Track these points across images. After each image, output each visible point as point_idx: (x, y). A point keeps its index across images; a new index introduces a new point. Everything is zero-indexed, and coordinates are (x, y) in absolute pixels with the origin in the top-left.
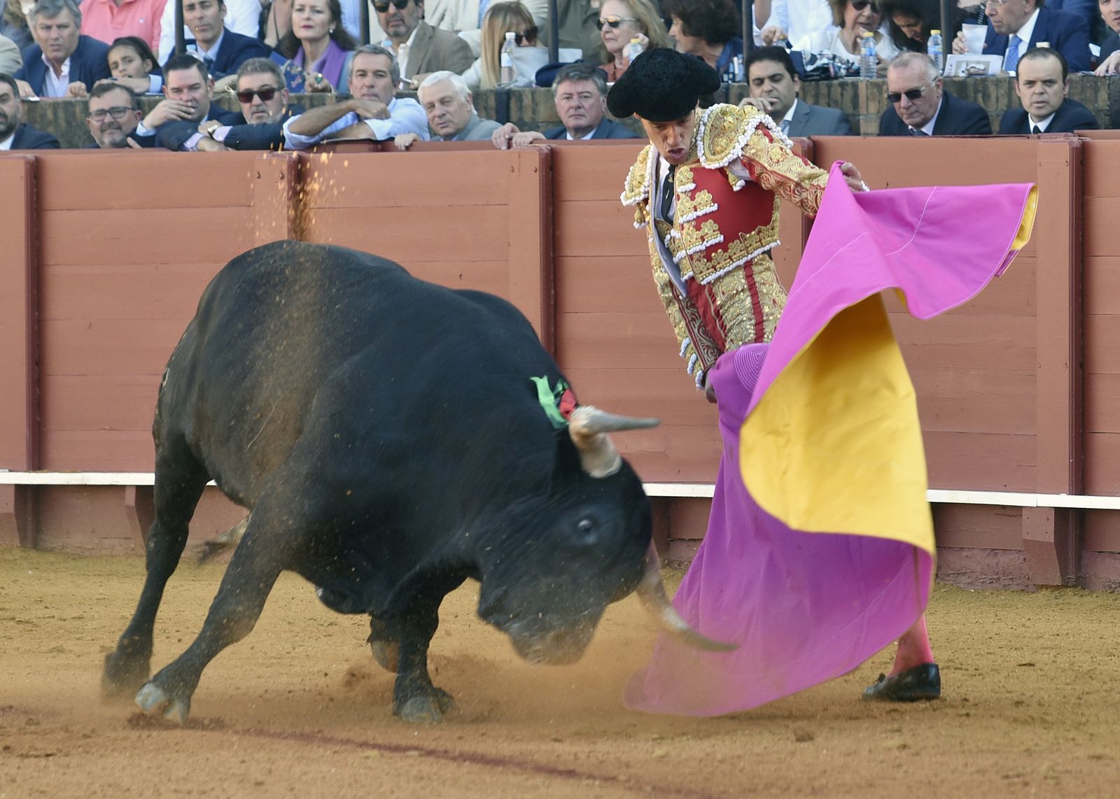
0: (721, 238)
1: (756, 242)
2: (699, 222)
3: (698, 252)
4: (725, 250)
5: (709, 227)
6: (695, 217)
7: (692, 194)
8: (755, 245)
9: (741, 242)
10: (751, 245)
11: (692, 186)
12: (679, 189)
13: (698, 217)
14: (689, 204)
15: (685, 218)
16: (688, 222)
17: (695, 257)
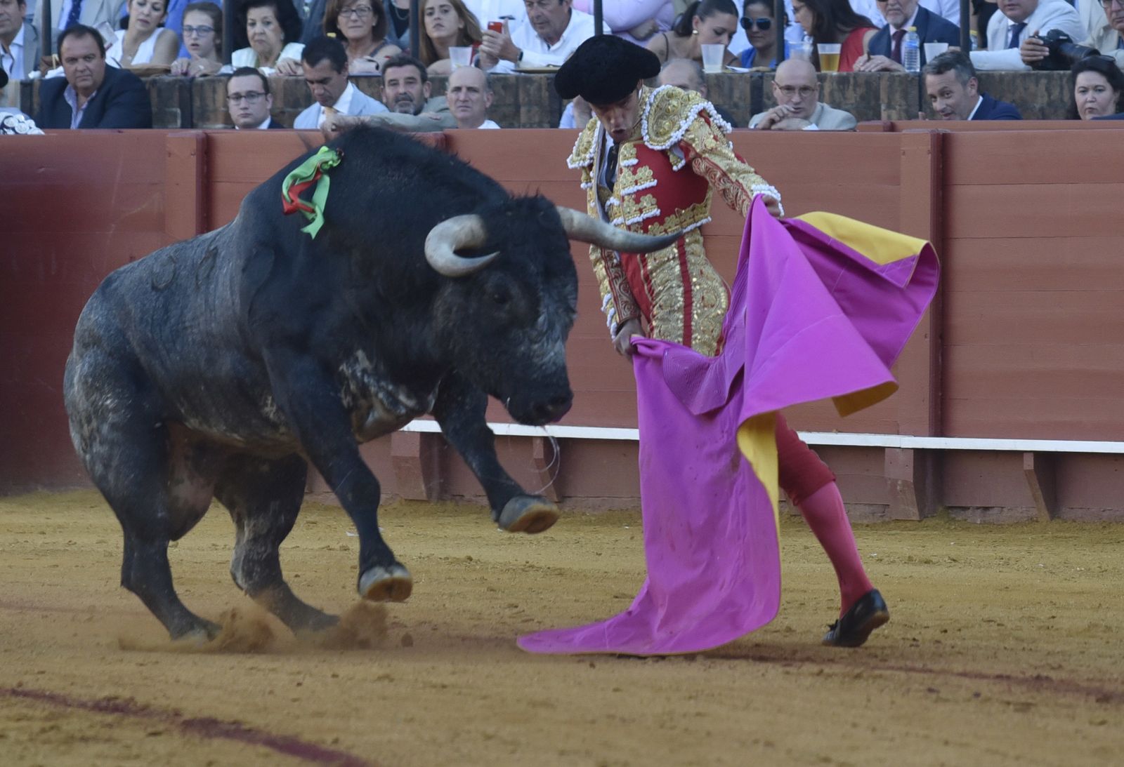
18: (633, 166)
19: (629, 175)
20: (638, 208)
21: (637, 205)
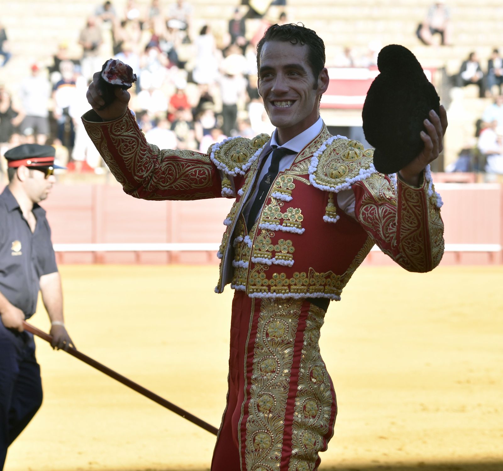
0: (291, 262)
1: (321, 285)
2: (277, 236)
3: (262, 264)
4: (289, 276)
5: (285, 246)
6: (277, 229)
7: (285, 206)
8: (317, 287)
9: (307, 277)
10: (314, 285)
11: (289, 198)
12: (274, 194)
13: (280, 231)
14: (279, 215)
15: (267, 225)
16: (268, 230)
17: (257, 268)
18: (285, 202)
19: (276, 210)
20: (271, 250)
21: (272, 246)
